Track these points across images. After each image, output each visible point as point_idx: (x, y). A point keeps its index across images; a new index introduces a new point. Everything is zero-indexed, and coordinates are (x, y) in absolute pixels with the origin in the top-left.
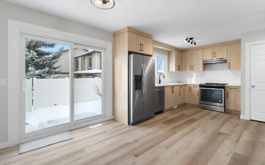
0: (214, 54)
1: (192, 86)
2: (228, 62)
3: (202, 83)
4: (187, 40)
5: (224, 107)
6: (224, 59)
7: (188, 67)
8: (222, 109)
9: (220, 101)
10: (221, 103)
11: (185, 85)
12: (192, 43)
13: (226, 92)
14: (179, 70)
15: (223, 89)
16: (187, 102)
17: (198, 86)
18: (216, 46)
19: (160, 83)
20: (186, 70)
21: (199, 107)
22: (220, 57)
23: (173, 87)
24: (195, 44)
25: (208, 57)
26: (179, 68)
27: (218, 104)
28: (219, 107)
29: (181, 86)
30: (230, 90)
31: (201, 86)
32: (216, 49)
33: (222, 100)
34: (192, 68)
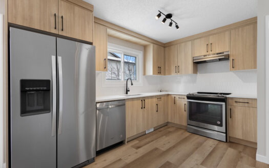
0: (209, 46)
1: (177, 97)
2: (231, 58)
3: (191, 93)
4: (159, 16)
5: (226, 133)
6: (225, 54)
7: (173, 68)
8: (223, 137)
9: (219, 123)
10: (221, 125)
11: (168, 95)
12: (171, 24)
13: (229, 107)
14: (159, 73)
15: (223, 104)
16: (170, 121)
17: (186, 98)
18: (211, 35)
19: (127, 93)
20: (170, 73)
21: (187, 130)
22: (218, 52)
23: (143, 100)
24: (177, 27)
25: (201, 52)
26: (160, 70)
27: (216, 128)
28: (217, 132)
29: (159, 97)
30: (235, 104)
31: (189, 97)
32: (211, 39)
33: (221, 121)
34: (178, 69)
